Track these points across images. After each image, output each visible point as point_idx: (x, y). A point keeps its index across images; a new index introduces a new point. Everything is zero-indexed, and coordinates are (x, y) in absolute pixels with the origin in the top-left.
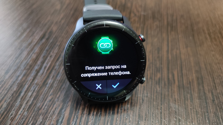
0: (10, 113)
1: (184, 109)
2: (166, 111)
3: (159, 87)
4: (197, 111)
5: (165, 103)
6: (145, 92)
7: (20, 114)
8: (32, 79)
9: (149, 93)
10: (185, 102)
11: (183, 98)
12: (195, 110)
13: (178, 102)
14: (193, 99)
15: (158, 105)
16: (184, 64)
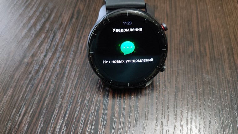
0: (59, 92)
1: (217, 80)
2: (200, 81)
3: (192, 60)
4: (229, 80)
5: (199, 75)
6: (180, 65)
7: (69, 93)
8: (72, 59)
9: (183, 66)
10: (217, 72)
11: (215, 69)
12: (226, 79)
13: (211, 74)
14: (224, 70)
15: (192, 77)
16: (215, 35)
